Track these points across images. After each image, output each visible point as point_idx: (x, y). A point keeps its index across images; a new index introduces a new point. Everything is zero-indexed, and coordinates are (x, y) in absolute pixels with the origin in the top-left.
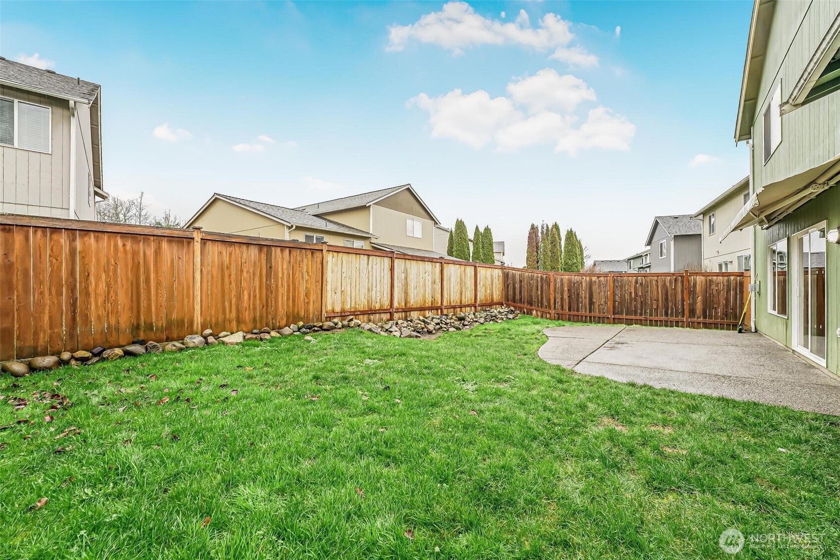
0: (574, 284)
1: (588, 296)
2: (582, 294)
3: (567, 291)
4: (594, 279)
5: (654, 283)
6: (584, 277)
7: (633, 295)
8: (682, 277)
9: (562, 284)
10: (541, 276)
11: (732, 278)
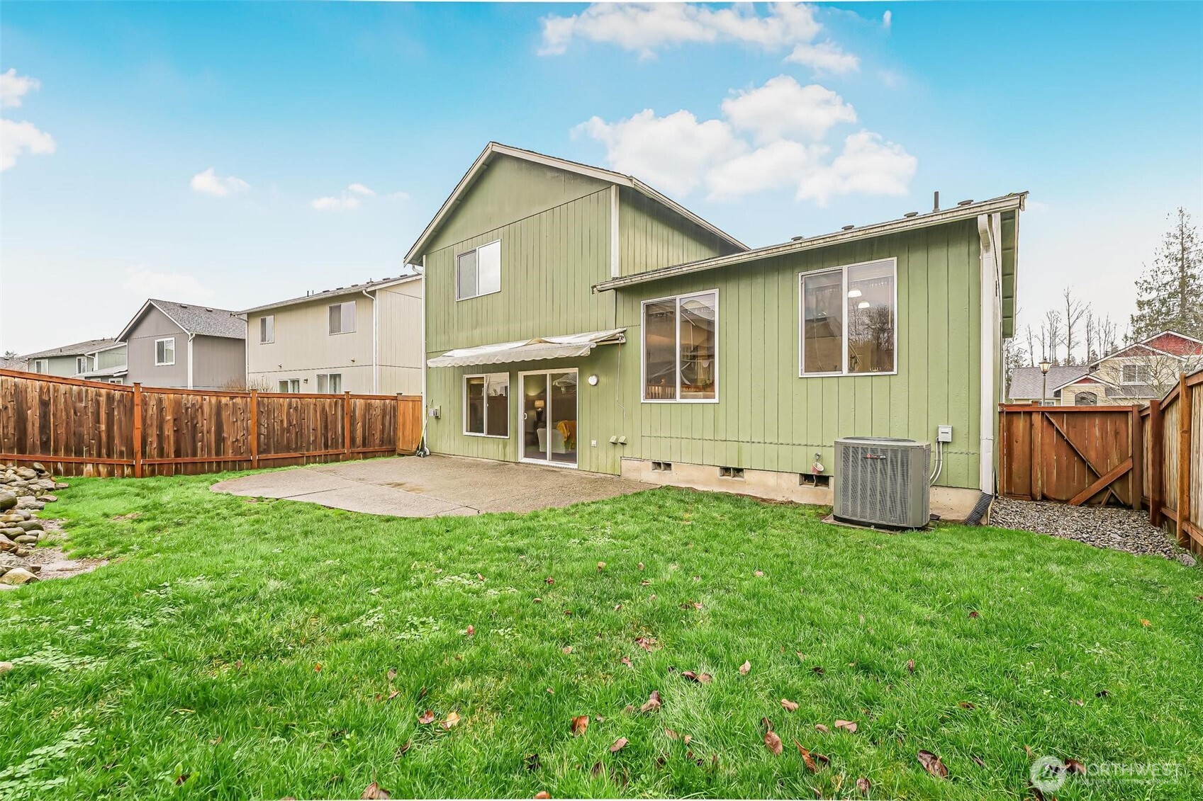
0: (187, 409)
1: (213, 429)
2: (202, 426)
3: (172, 421)
4: (224, 400)
5: (312, 406)
6: (207, 398)
7: (285, 425)
8: (343, 399)
9: (161, 410)
10: (108, 395)
11: (388, 401)
